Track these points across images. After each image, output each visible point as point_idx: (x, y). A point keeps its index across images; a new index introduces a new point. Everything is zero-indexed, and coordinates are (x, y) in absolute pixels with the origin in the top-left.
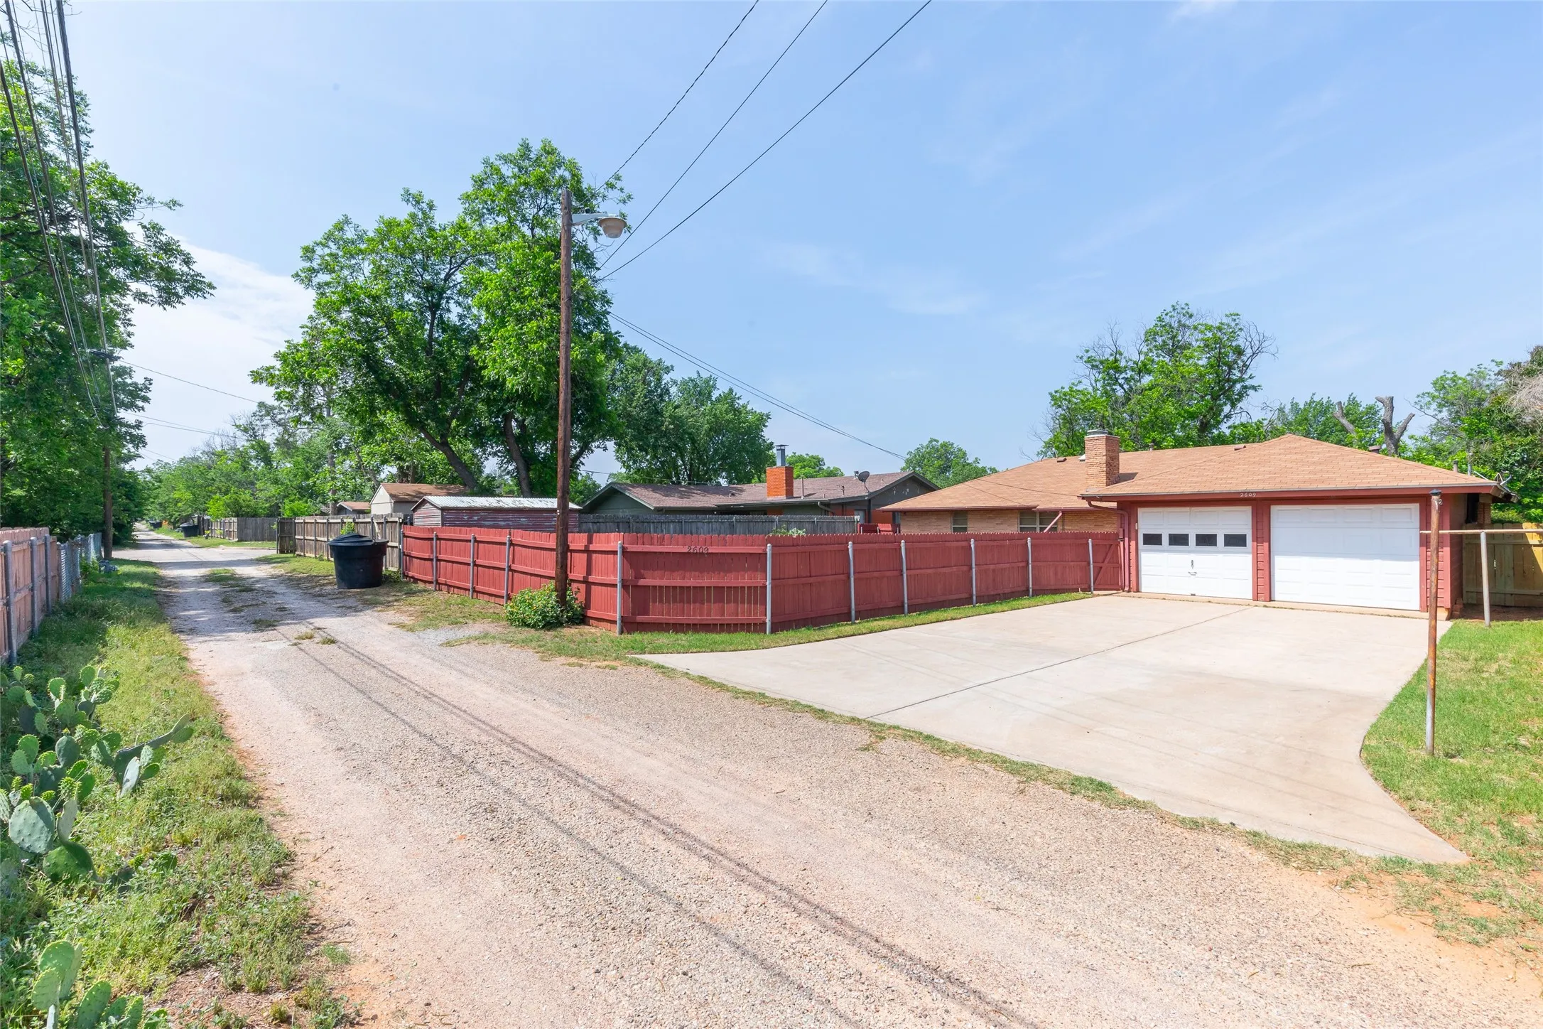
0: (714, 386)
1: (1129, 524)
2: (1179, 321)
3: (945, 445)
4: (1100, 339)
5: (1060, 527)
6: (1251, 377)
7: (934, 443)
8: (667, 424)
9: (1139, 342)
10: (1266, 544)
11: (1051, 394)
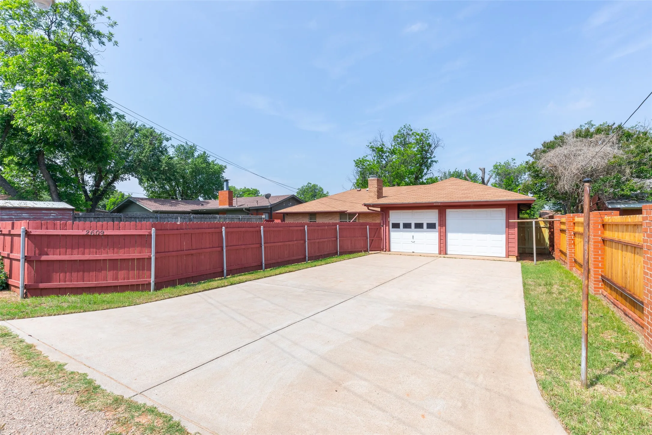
0: (195, 150)
1: (386, 218)
2: (407, 132)
3: (314, 186)
4: (376, 138)
5: (357, 221)
6: (434, 157)
7: (309, 185)
8: (164, 166)
9: (391, 140)
10: (444, 228)
11: (354, 161)
